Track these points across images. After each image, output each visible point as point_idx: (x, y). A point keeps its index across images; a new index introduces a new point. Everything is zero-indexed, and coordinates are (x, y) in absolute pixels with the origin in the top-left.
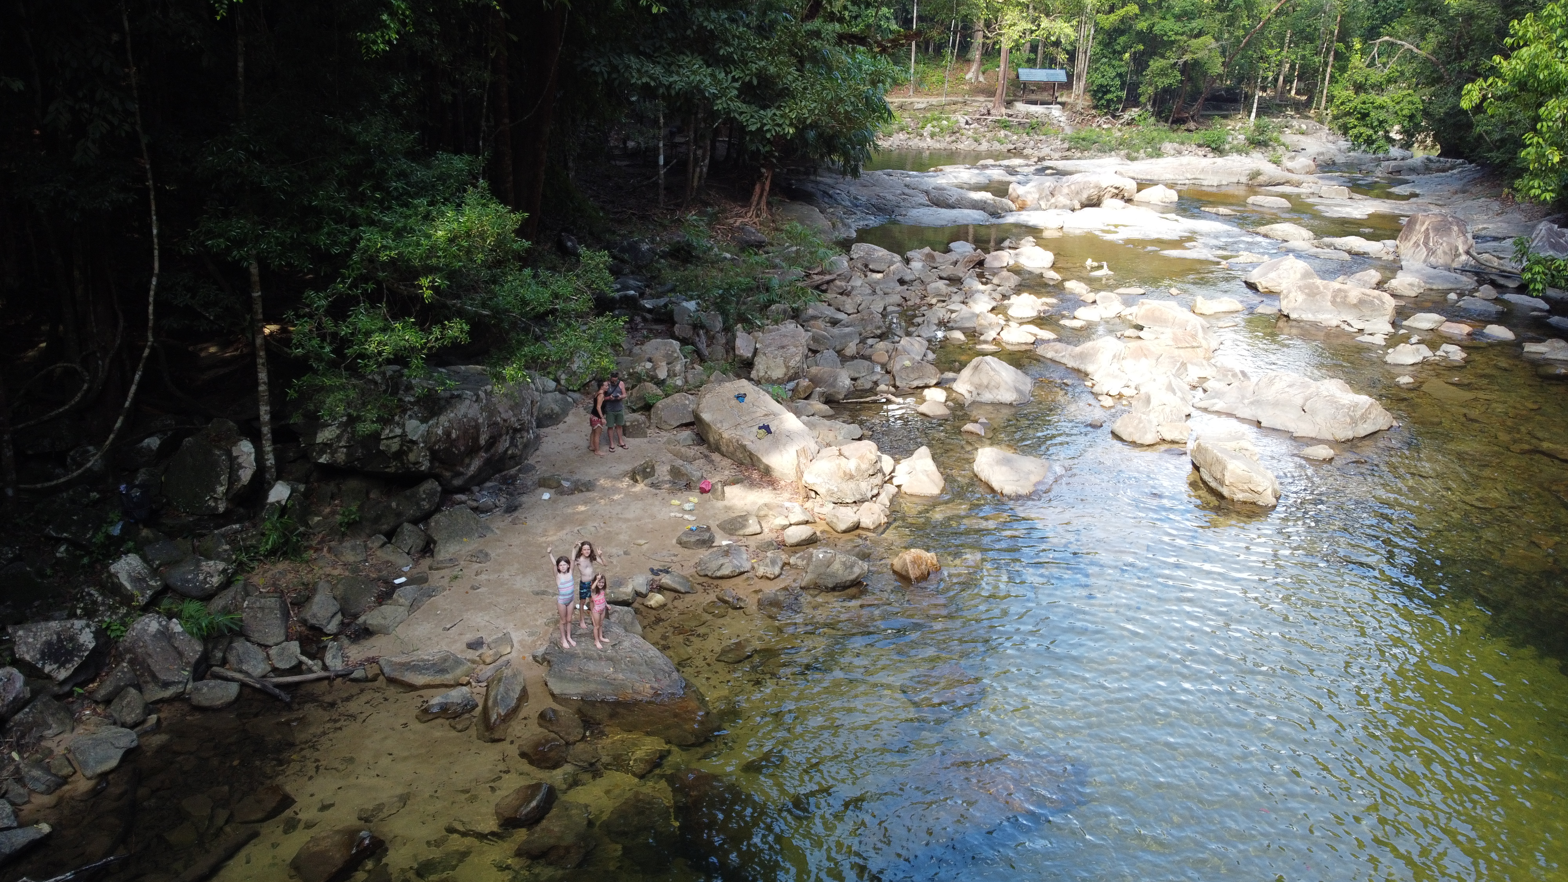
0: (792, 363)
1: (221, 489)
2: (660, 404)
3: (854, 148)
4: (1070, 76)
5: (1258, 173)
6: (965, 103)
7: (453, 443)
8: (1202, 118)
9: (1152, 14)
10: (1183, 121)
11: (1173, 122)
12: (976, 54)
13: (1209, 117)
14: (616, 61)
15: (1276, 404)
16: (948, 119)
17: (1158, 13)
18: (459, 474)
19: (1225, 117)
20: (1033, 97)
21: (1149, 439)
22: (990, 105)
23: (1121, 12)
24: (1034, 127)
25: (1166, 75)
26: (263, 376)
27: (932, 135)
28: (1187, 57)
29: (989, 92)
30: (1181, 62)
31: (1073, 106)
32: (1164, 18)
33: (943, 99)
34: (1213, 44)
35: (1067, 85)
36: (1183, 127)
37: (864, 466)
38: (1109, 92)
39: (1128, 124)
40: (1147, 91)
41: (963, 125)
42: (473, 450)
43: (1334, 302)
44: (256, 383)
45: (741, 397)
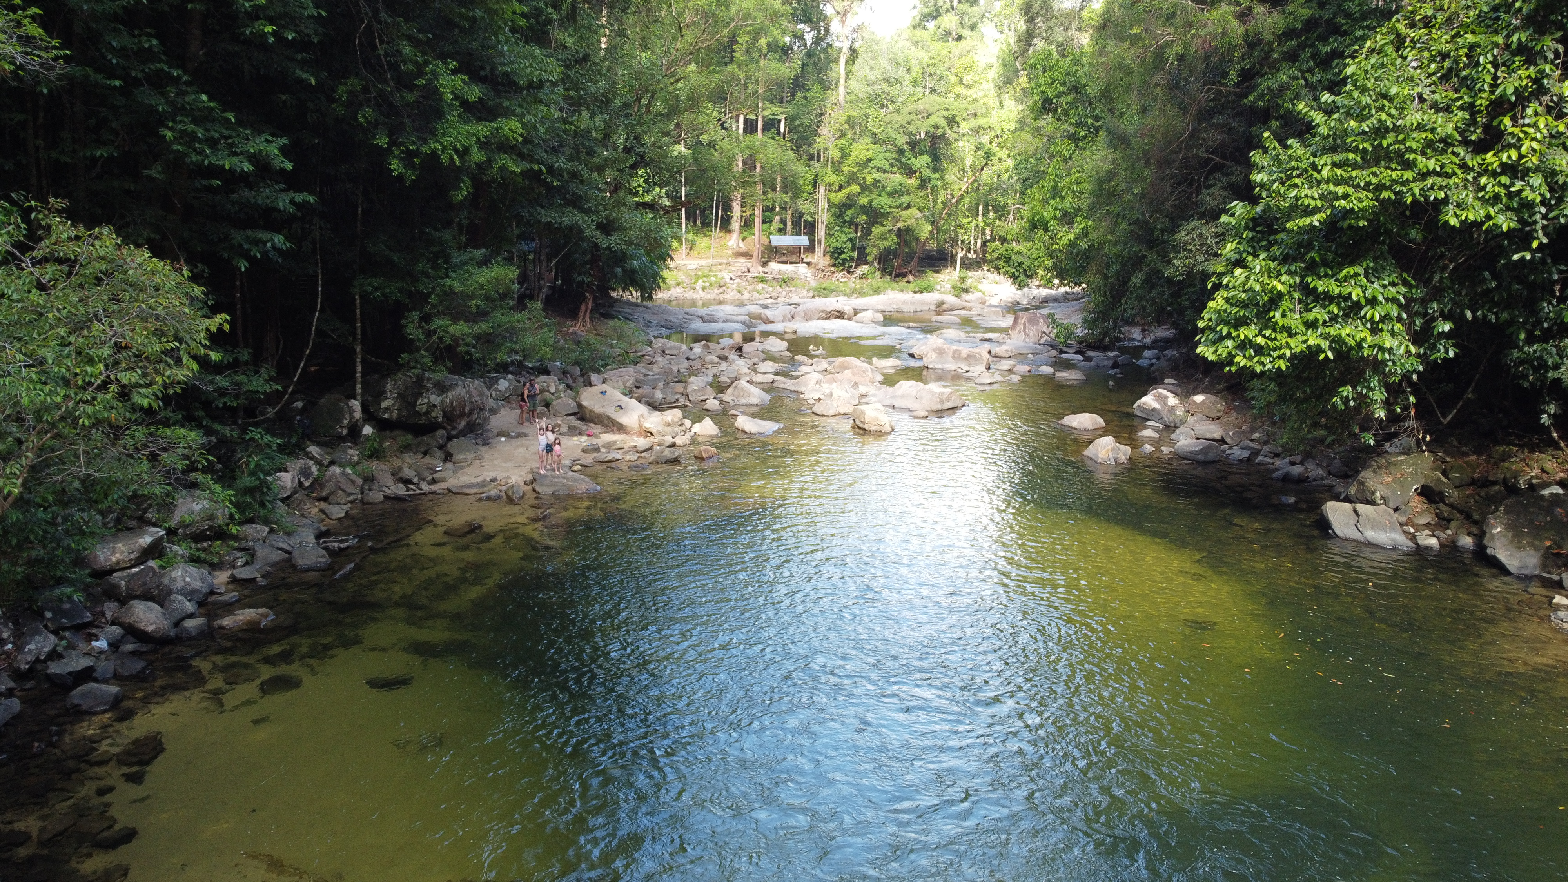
0: (628, 384)
1: (346, 422)
2: (555, 403)
3: (648, 280)
4: (812, 242)
5: (942, 303)
6: (728, 264)
7: (454, 408)
8: (919, 272)
9: (871, 192)
10: (904, 275)
11: (896, 276)
12: (735, 225)
13: (924, 272)
14: (531, 210)
15: (903, 396)
16: (715, 276)
17: (876, 192)
18: (454, 428)
19: (937, 272)
20: (784, 259)
21: (831, 412)
22: (749, 265)
23: (846, 191)
24: (785, 281)
25: (885, 239)
26: (359, 368)
27: (704, 289)
28: (900, 225)
29: (747, 255)
30: (895, 229)
31: (816, 265)
32: (880, 195)
33: (710, 261)
34: (919, 215)
35: (811, 249)
36: (905, 280)
37: (676, 420)
38: (843, 253)
39: (861, 278)
40: (873, 252)
41: (728, 280)
42: (462, 415)
43: (953, 357)
44: (355, 372)
45: (603, 393)
